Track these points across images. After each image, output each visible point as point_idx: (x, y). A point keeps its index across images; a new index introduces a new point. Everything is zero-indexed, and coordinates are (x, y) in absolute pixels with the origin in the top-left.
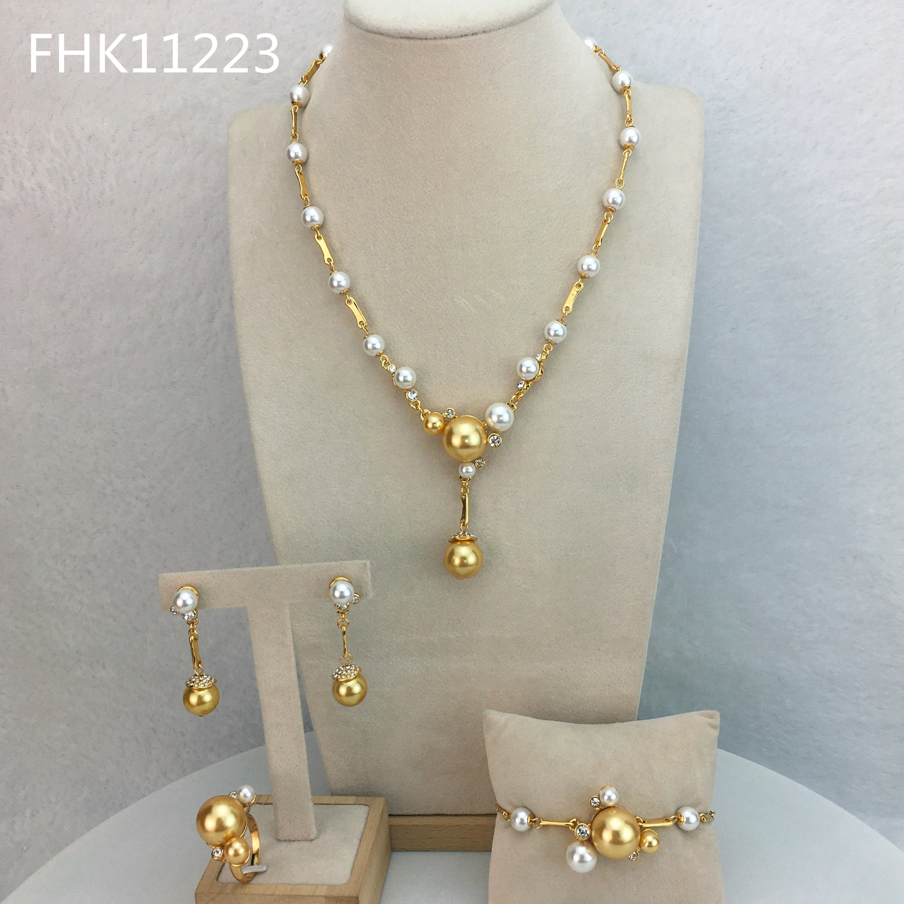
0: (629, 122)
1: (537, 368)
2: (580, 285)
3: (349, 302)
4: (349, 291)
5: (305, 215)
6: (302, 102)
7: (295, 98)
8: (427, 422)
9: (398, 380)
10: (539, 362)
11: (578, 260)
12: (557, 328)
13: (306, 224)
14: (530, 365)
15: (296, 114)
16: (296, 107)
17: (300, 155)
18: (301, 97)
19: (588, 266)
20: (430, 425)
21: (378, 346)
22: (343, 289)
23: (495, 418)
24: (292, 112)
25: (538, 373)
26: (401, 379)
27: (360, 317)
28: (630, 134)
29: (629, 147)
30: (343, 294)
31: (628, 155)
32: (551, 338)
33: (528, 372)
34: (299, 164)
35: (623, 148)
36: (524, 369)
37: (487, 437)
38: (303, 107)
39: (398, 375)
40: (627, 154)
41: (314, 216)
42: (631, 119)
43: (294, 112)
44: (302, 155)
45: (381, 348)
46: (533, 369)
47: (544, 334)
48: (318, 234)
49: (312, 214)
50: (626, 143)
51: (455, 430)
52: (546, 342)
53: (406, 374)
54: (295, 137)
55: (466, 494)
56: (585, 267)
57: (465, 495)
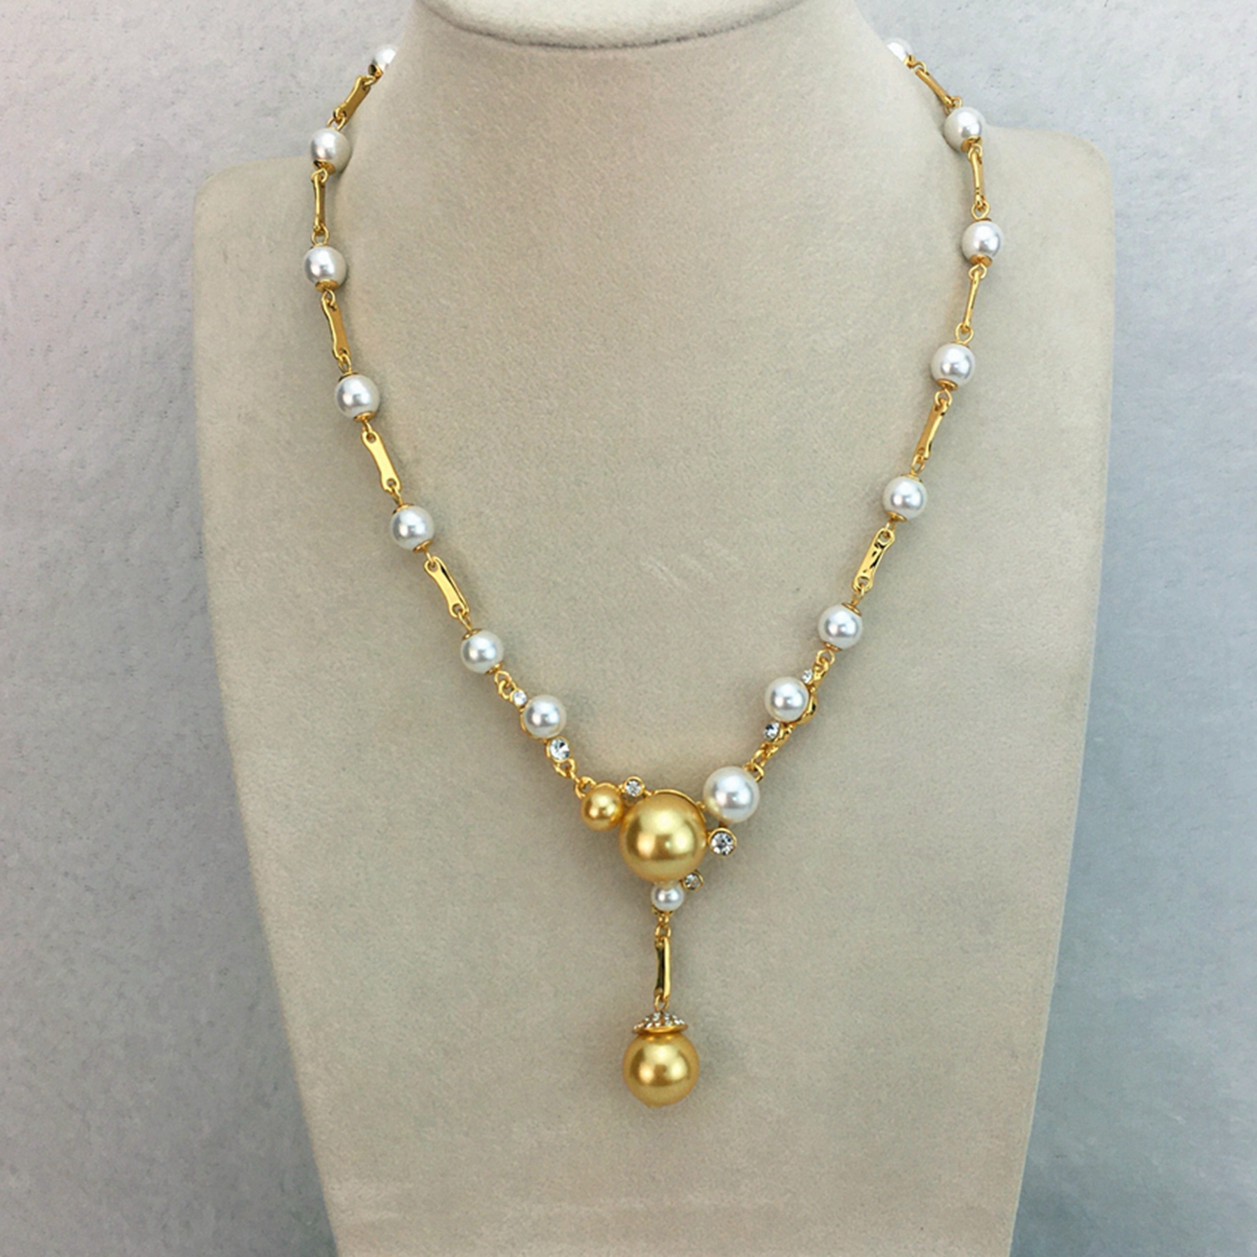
0: (979, 209)
1: (804, 700)
2: (888, 535)
3: (432, 566)
4: (432, 544)
5: (342, 392)
6: (334, 162)
7: (321, 153)
8: (589, 805)
9: (530, 722)
10: (809, 687)
11: (885, 484)
12: (843, 620)
13: (344, 410)
14: (790, 694)
15: (322, 186)
16: (323, 172)
17: (331, 269)
18: (334, 152)
19: (904, 497)
20: (594, 812)
21: (490, 654)
22: (420, 541)
23: (721, 798)
24: (313, 181)
25: (807, 709)
26: (537, 719)
27: (452, 598)
28: (983, 235)
29: (980, 260)
30: (420, 551)
31: (980, 275)
32: (831, 640)
33: (787, 707)
34: (329, 288)
35: (970, 262)
36: (779, 702)
37: (708, 836)
38: (337, 173)
39: (531, 711)
40: (977, 274)
41: (359, 395)
42: (984, 205)
43: (320, 182)
44: (336, 270)
45: (496, 657)
46: (797, 701)
47: (816, 630)
48: (367, 430)
49: (357, 390)
50: (975, 253)
51: (645, 822)
52: (823, 647)
53: (547, 710)
54: (320, 233)
55: (666, 940)
56: (898, 501)
57: (663, 942)
